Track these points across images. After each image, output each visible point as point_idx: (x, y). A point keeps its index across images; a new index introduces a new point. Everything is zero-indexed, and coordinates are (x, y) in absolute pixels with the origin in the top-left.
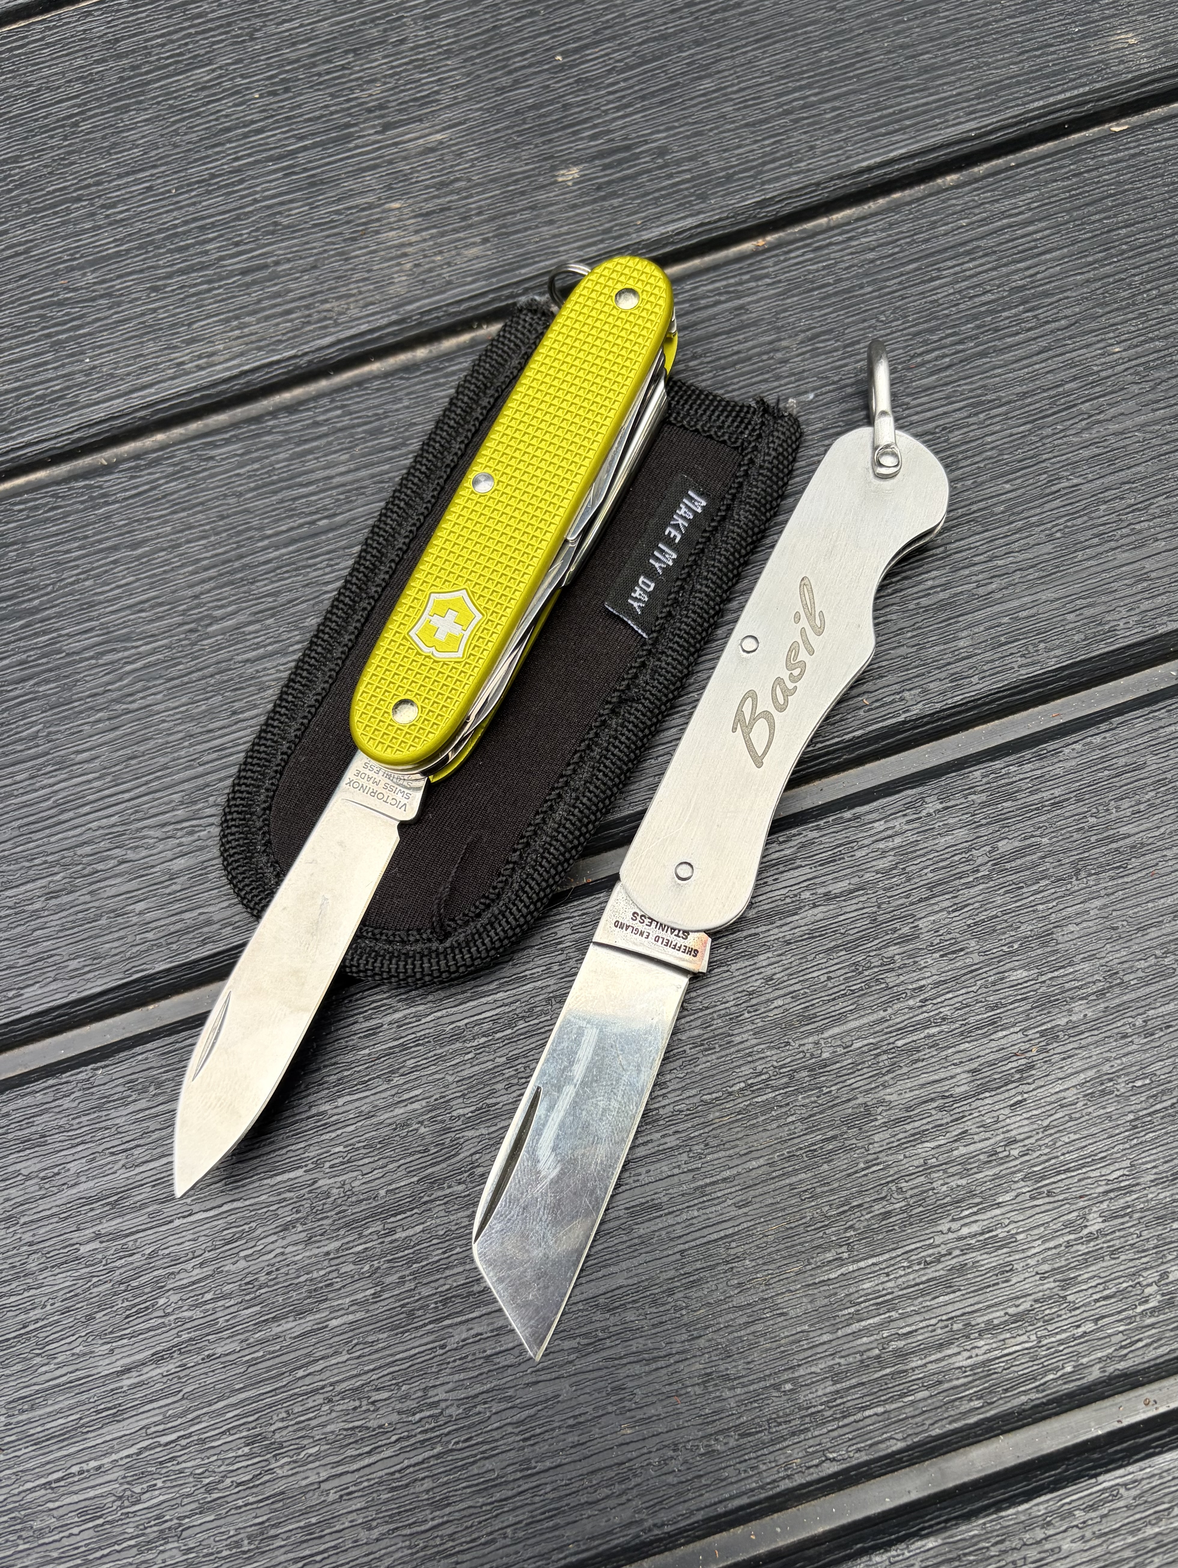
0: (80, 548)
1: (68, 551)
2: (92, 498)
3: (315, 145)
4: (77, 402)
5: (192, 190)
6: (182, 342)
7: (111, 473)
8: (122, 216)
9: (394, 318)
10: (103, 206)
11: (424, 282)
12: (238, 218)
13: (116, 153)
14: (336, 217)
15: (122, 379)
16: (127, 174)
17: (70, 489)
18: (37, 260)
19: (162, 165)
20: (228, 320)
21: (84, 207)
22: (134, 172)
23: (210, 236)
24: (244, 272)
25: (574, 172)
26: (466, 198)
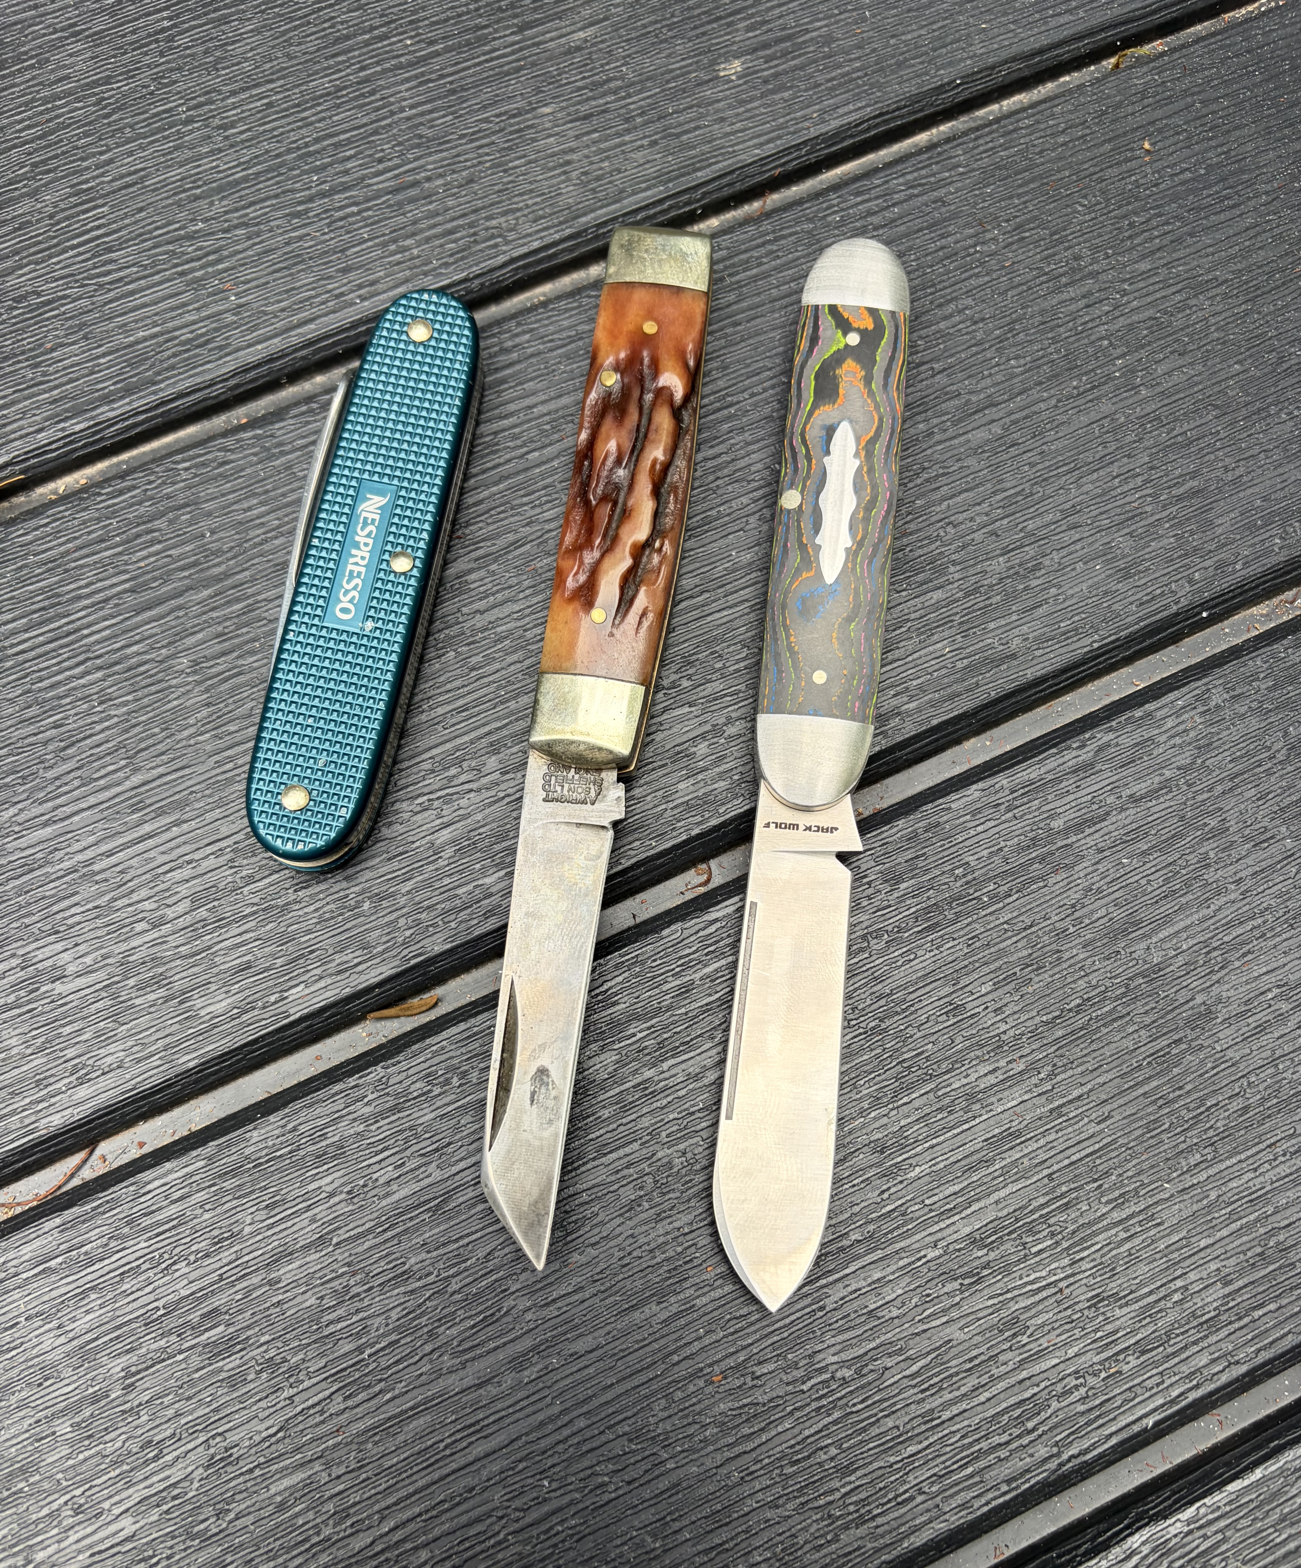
0: (262, 503)
1: (250, 509)
2: (268, 449)
3: (448, 50)
4: (229, 344)
5: (319, 104)
6: (338, 271)
7: (283, 420)
8: (243, 136)
9: (568, 232)
10: (219, 127)
11: (594, 190)
12: (376, 132)
13: (224, 68)
15: (276, 317)
17: (238, 441)
18: (153, 191)
19: (278, 79)
20: (385, 244)
21: (198, 129)
23: (348, 153)
24: (395, 191)
25: (737, 66)
26: (624, 98)
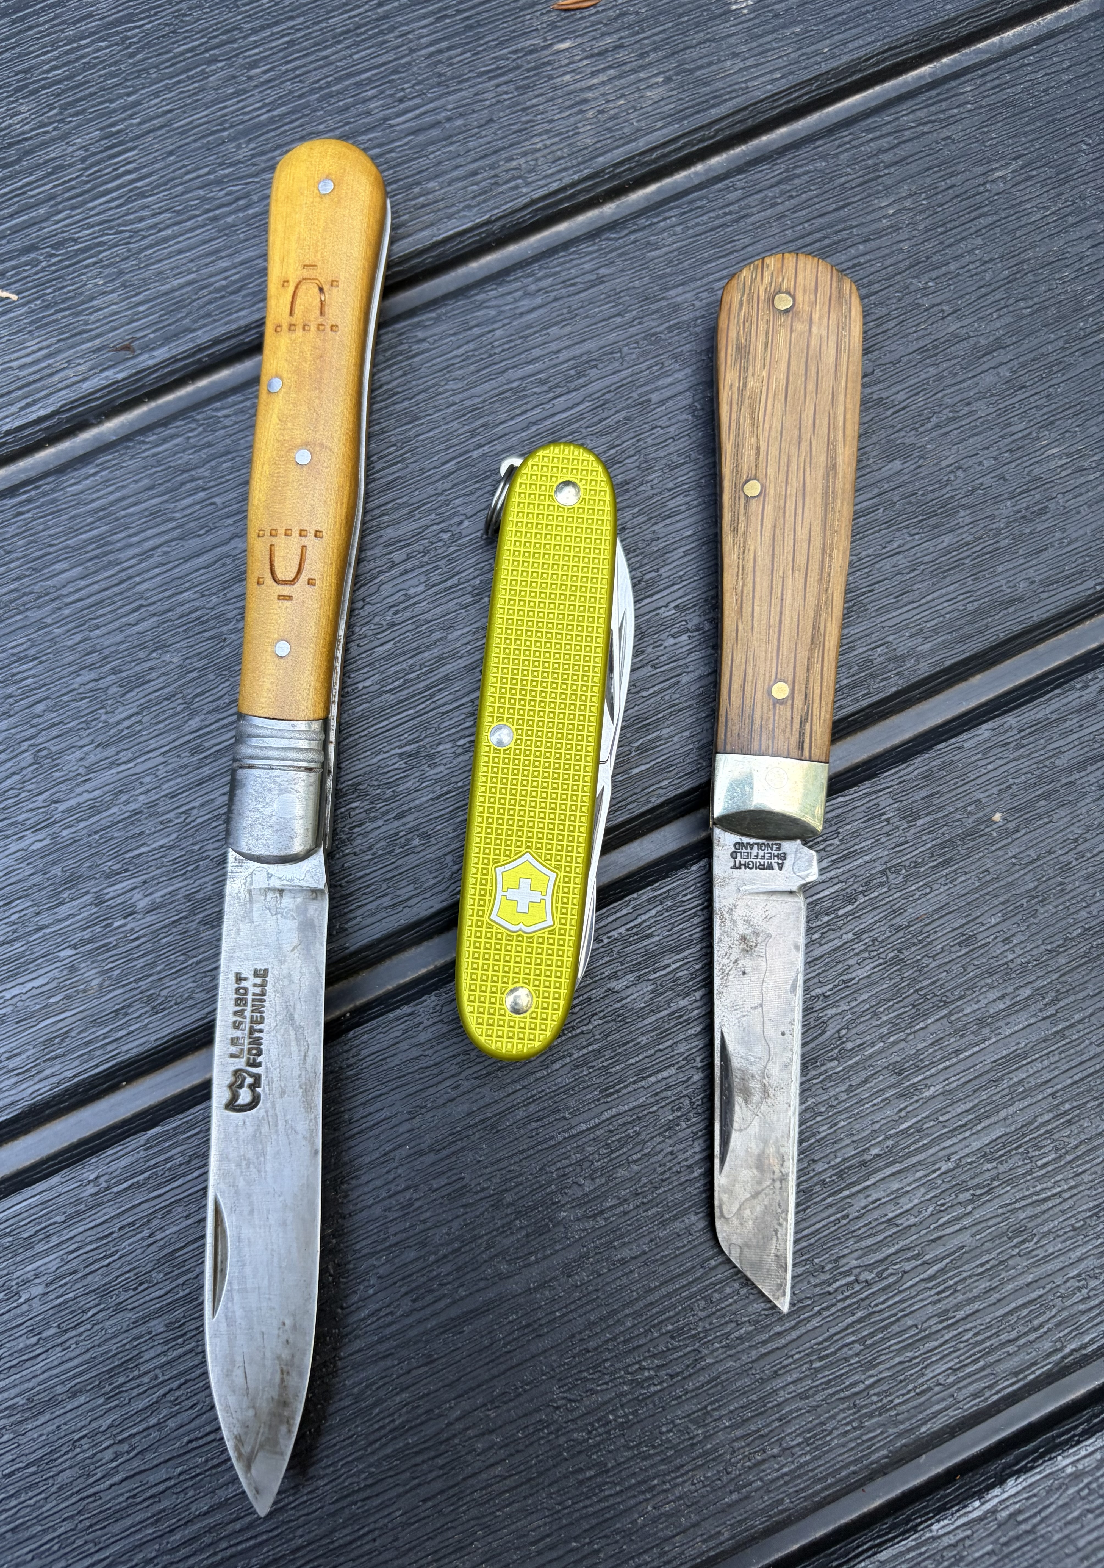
14: (501, 63)
16: (263, 28)
22: (269, 26)
